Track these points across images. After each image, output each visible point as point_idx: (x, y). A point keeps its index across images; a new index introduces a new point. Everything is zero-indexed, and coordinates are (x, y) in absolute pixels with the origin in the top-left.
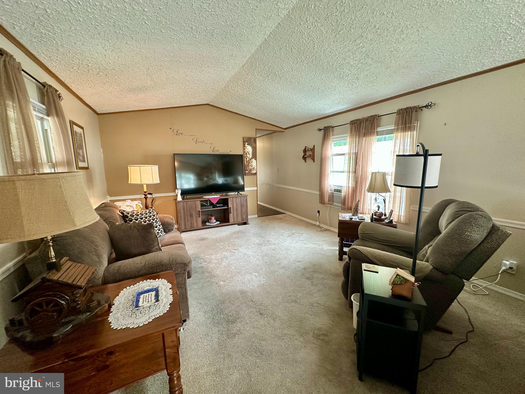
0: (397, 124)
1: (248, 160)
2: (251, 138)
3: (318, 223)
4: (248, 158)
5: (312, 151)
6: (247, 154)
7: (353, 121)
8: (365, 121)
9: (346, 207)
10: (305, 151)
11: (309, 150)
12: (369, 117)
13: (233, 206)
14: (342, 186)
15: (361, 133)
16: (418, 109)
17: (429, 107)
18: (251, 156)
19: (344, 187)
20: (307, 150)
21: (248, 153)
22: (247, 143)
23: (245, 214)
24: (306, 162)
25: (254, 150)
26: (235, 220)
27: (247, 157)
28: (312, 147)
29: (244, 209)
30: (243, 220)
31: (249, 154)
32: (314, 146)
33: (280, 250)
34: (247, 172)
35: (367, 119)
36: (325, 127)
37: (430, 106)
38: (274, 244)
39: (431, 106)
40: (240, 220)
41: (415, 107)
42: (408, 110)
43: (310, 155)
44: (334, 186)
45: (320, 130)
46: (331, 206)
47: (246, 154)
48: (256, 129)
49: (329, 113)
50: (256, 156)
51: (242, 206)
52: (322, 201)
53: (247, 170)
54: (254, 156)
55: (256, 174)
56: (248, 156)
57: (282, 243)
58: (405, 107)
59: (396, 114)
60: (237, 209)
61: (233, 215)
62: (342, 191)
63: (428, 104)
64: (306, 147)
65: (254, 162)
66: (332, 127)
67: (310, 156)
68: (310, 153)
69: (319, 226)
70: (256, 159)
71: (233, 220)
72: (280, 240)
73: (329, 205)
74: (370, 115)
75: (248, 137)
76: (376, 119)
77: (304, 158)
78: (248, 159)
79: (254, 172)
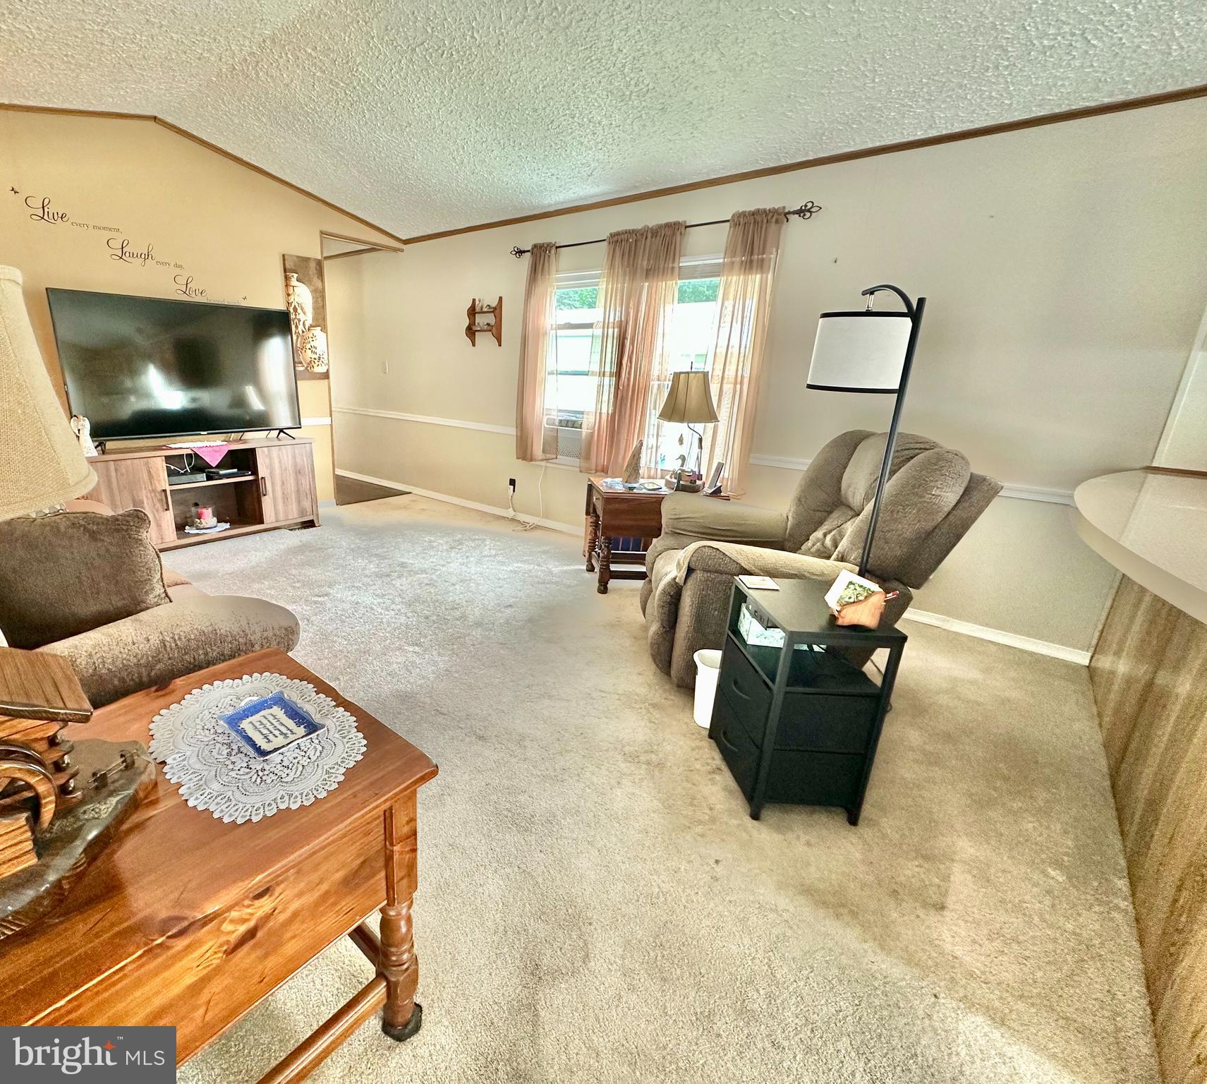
0: (731, 251)
1: (303, 332)
2: (307, 260)
3: (510, 513)
4: (301, 323)
5: (497, 311)
6: (299, 311)
7: (618, 234)
8: (649, 235)
9: (594, 467)
10: (472, 312)
11: (485, 310)
12: (660, 227)
13: (272, 474)
14: (582, 413)
15: (639, 270)
16: (781, 216)
17: (808, 214)
18: (309, 322)
19: (588, 413)
20: (478, 309)
21: (302, 309)
22: (296, 275)
23: (309, 496)
24: (474, 345)
25: (320, 300)
26: (281, 516)
27: (299, 321)
28: (494, 304)
29: (305, 483)
30: (302, 512)
31: (304, 313)
32: (501, 298)
33: (447, 584)
34: (302, 369)
35: (655, 232)
36: (535, 246)
37: (809, 211)
38: (424, 571)
39: (811, 212)
40: (295, 517)
41: (774, 212)
42: (759, 218)
43: (488, 324)
44: (560, 411)
45: (520, 252)
46: (548, 465)
47: (295, 309)
48: (322, 232)
49: (550, 205)
50: (324, 319)
51: (298, 472)
52: (524, 452)
53: (301, 363)
54: (320, 320)
55: (326, 376)
56: (301, 316)
57: (443, 566)
58: (752, 209)
59: (728, 224)
60: (283, 484)
61: (275, 499)
62: (584, 426)
63: (806, 206)
64: (474, 300)
65: (319, 340)
66: (557, 247)
67: (489, 328)
68: (491, 319)
69: (513, 520)
70: (324, 329)
71: (273, 519)
72: (434, 560)
73: (543, 463)
74: (663, 221)
75: (298, 257)
76: (678, 233)
77: (471, 332)
78: (301, 327)
79: (322, 369)
